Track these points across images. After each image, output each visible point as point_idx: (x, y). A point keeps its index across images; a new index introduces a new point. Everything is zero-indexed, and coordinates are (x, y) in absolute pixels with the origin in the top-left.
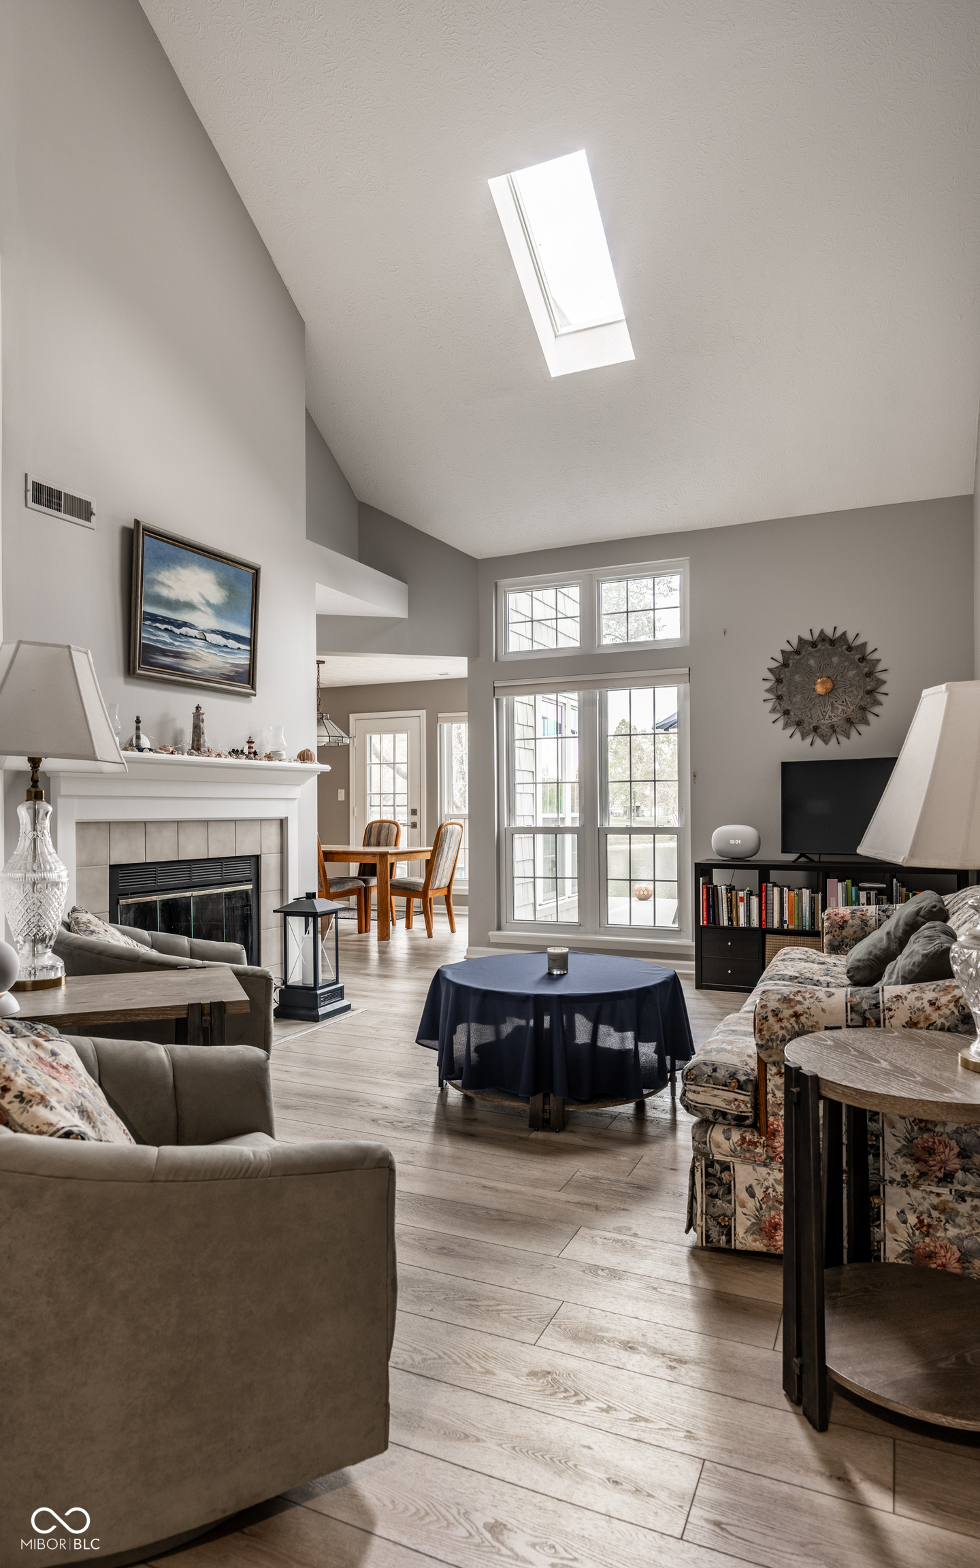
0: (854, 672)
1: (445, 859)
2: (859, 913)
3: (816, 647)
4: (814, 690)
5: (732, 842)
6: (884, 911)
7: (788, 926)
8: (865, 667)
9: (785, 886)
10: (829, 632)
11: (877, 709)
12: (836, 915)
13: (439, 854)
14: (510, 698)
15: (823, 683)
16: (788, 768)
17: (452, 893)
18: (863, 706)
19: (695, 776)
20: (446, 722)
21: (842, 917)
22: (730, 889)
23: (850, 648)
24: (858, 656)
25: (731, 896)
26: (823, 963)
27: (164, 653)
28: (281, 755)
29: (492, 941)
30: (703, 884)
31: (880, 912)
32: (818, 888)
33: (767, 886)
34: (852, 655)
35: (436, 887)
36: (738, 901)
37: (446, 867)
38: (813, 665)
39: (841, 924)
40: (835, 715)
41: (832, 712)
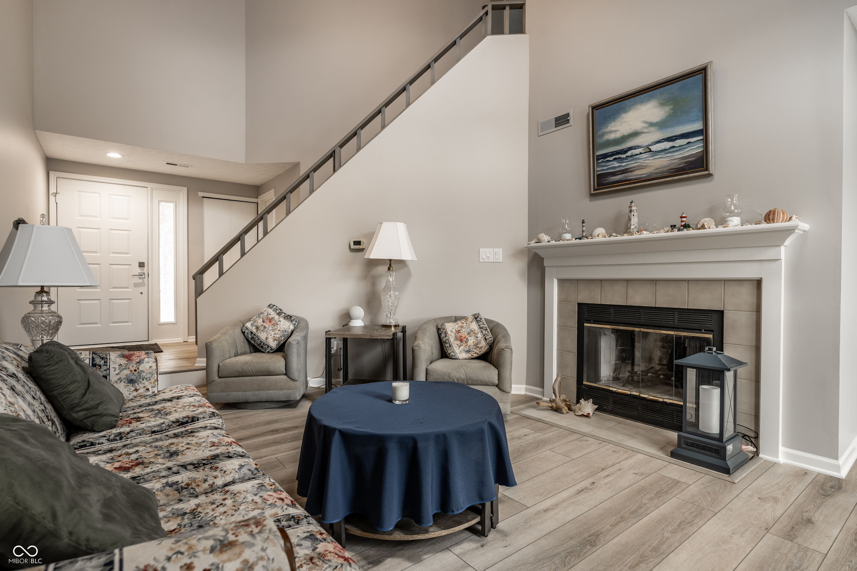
27: (614, 174)
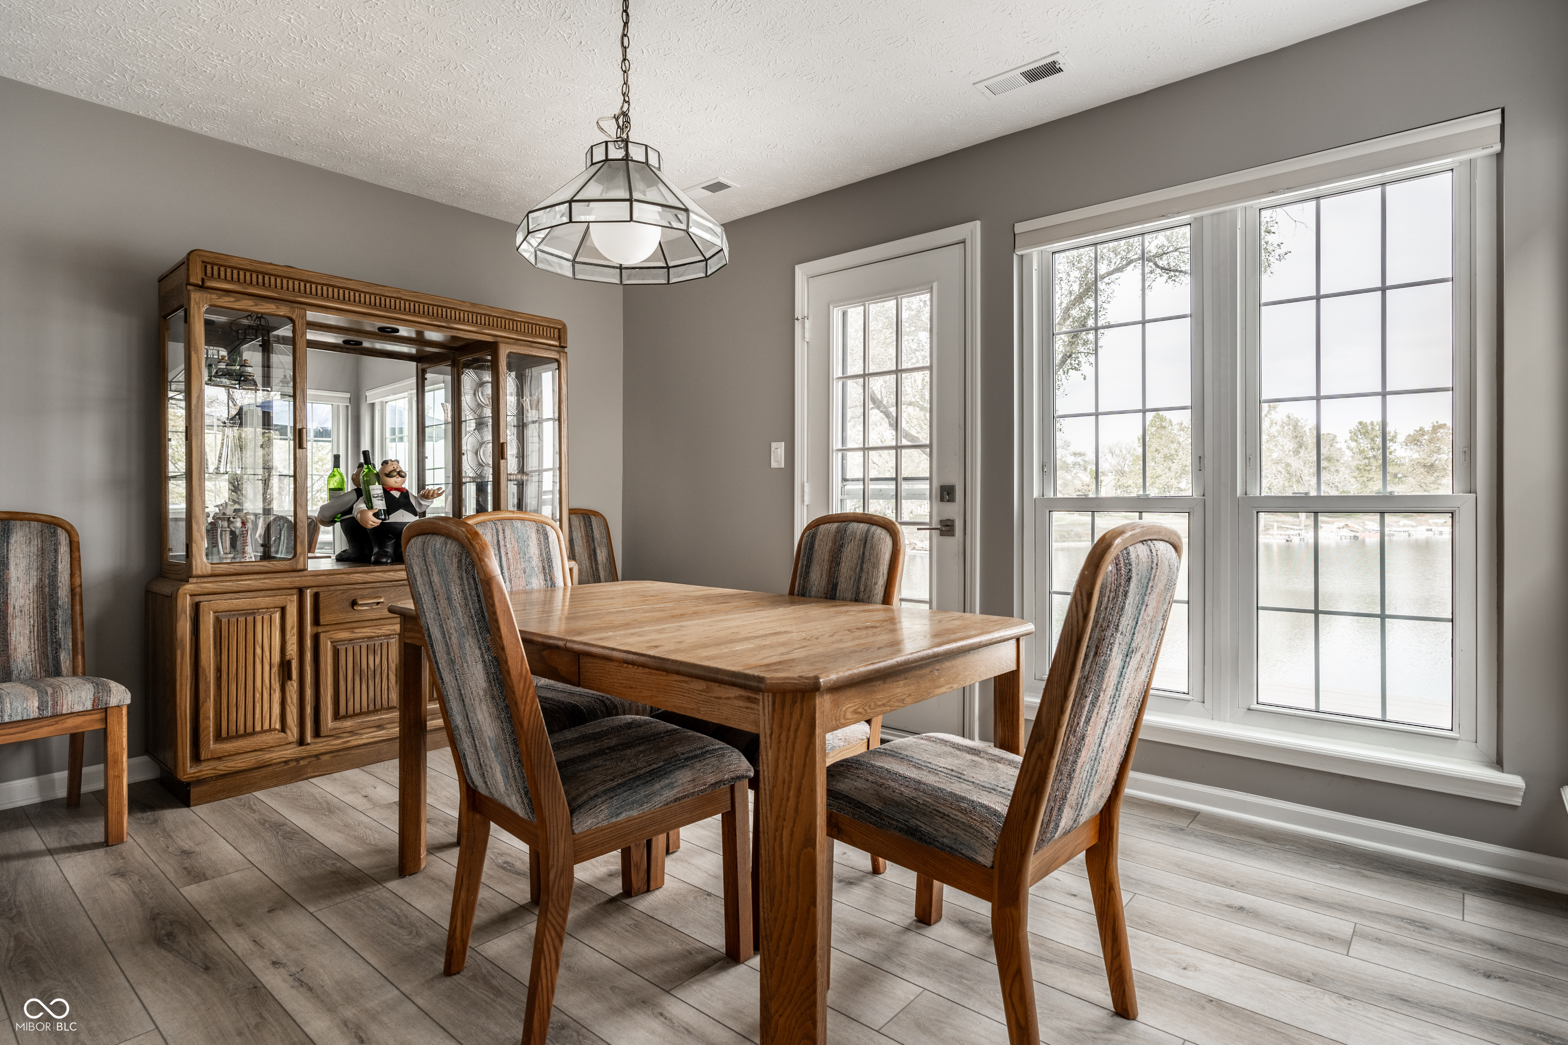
20: (1035, 242)
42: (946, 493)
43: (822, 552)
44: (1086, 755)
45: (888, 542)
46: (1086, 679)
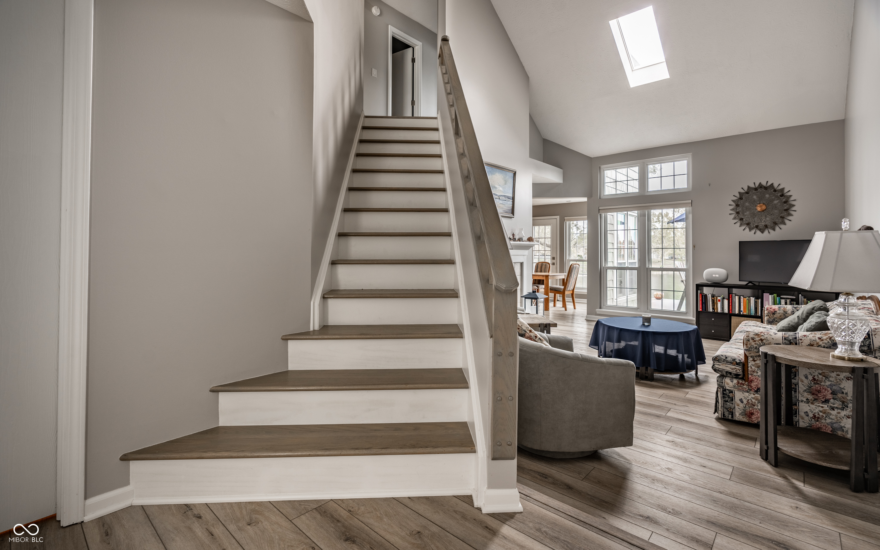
0: (778, 201)
1: (572, 279)
2: (782, 308)
3: (757, 190)
4: (756, 209)
5: (714, 276)
6: (795, 308)
7: (743, 313)
8: (784, 199)
9: (742, 296)
10: (764, 184)
11: (790, 218)
12: (771, 308)
13: (570, 277)
14: (606, 214)
15: (761, 206)
16: (742, 244)
17: (575, 293)
18: (783, 216)
19: (694, 247)
20: (568, 221)
21: (774, 309)
22: (713, 296)
23: (775, 191)
24: (779, 194)
25: (714, 299)
26: (765, 328)
28: (523, 239)
29: (597, 313)
30: (700, 293)
31: (793, 308)
32: (759, 297)
33: (732, 295)
34: (777, 193)
35: (568, 290)
36: (718, 301)
37: (573, 282)
38: (756, 198)
39: (773, 312)
40: (768, 220)
41: (765, 219)
42: (553, 258)
43: (539, 266)
44: (570, 283)
45: (549, 265)
46: (570, 275)
